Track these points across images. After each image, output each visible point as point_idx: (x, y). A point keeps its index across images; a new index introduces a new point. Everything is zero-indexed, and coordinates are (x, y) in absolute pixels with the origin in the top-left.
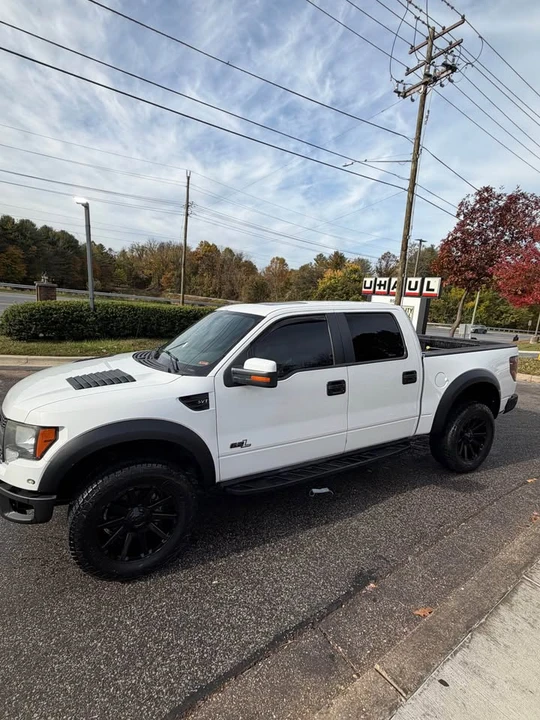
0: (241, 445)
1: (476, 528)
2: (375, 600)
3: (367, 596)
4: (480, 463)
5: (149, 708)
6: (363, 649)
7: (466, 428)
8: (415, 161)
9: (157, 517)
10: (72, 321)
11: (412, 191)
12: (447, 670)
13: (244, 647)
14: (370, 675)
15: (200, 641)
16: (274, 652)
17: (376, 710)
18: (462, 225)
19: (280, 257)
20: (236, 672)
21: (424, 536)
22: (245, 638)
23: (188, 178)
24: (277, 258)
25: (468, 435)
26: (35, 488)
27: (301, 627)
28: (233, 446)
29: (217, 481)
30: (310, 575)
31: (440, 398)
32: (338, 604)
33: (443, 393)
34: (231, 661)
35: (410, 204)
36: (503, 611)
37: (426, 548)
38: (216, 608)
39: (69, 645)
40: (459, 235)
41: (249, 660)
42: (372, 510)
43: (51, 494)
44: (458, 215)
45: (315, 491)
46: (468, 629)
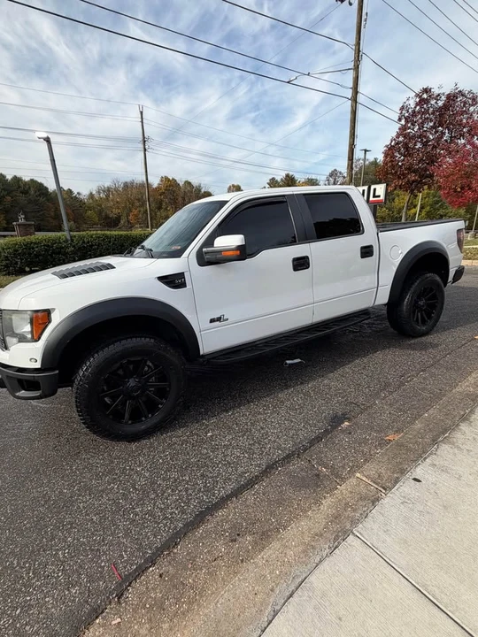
0: (219, 319)
1: (433, 375)
2: (350, 433)
3: (343, 431)
4: (433, 327)
5: (165, 525)
6: (343, 467)
7: (419, 297)
8: (356, 68)
9: (152, 386)
10: (53, 253)
11: (354, 99)
12: (419, 472)
13: (240, 476)
14: (353, 481)
15: (202, 475)
16: (267, 477)
17: (361, 503)
18: (403, 128)
19: (236, 184)
20: (236, 493)
21: (387, 385)
22: (240, 470)
23: (142, 113)
24: (233, 186)
25: (421, 303)
26: (38, 365)
27: (288, 458)
28: (212, 321)
29: (201, 353)
30: (292, 422)
31: (395, 269)
32: (318, 439)
33: (398, 265)
34: (230, 487)
35: (354, 113)
36: (463, 427)
37: (392, 393)
38: (213, 452)
39: (90, 489)
40: (401, 139)
41: (247, 484)
42: (340, 371)
43: (53, 370)
44: (400, 119)
45: (288, 362)
46: (435, 441)
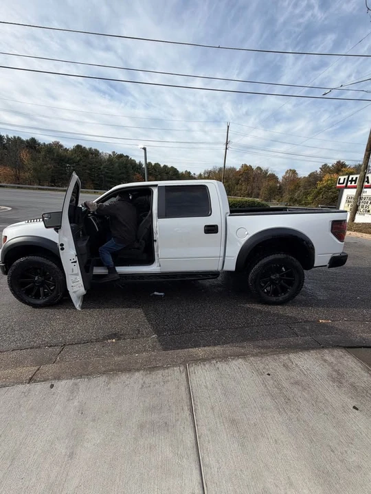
3: (104, 343)
19: (292, 169)
23: (228, 127)
31: (240, 246)
33: (243, 243)
36: (139, 373)
43: (4, 263)
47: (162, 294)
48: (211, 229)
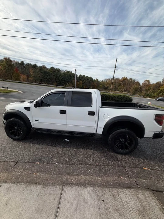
0: (37, 120)
19: (148, 80)
21: (70, 161)
29: (33, 127)
30: (33, 154)
31: (105, 123)
33: (107, 121)
42: (69, 149)
47: (68, 140)
48: (91, 113)
